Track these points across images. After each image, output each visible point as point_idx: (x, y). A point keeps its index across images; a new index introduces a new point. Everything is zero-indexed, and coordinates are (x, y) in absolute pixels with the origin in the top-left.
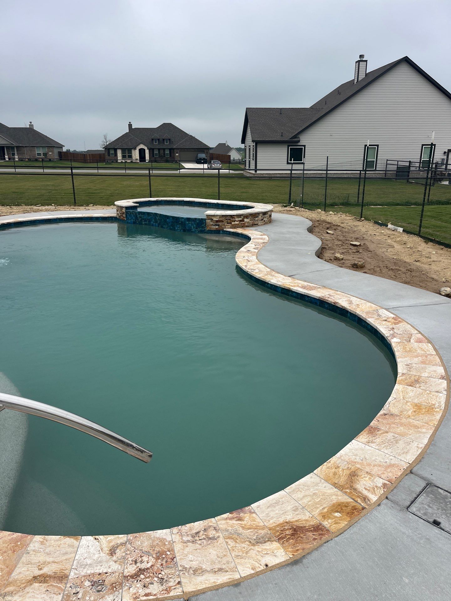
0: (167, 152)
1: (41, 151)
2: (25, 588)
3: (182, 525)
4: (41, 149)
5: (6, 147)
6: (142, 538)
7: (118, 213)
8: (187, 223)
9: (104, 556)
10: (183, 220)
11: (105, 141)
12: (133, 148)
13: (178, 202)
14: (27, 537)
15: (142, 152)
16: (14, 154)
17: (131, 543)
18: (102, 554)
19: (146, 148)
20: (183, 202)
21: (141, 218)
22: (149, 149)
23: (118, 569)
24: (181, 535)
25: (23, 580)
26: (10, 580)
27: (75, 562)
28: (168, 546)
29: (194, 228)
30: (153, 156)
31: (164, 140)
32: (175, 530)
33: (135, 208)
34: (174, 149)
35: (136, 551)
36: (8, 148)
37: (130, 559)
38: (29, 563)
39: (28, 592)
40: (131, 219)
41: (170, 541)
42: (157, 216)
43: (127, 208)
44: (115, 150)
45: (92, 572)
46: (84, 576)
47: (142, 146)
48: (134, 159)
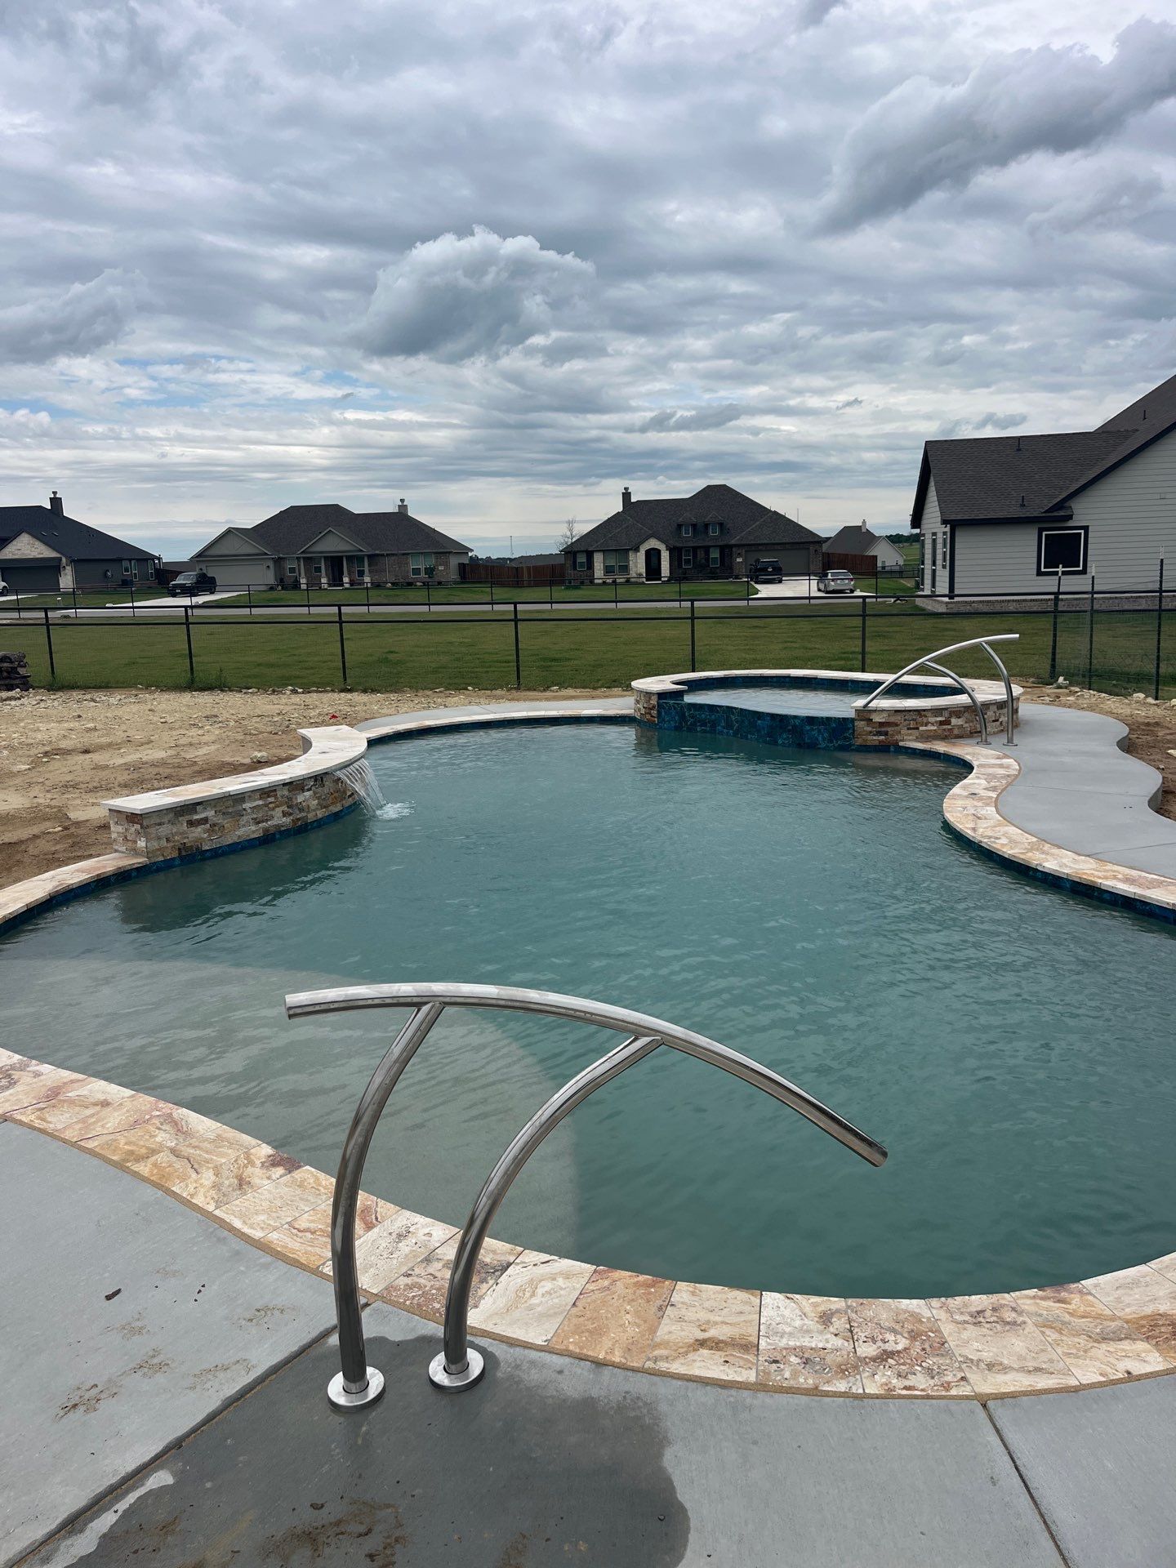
0: (714, 554)
1: (421, 564)
2: (686, 1353)
4: (421, 558)
5: (347, 557)
6: (874, 1306)
7: (640, 706)
8: (808, 728)
9: (813, 1325)
10: (797, 722)
11: (568, 533)
12: (631, 549)
15: (653, 557)
16: (361, 573)
17: (857, 1311)
18: (806, 1321)
19: (662, 547)
22: (671, 550)
23: (843, 1345)
24: (949, 1312)
25: (679, 1343)
26: (658, 1340)
27: (762, 1327)
29: (824, 739)
30: (680, 566)
33: (679, 694)
34: (730, 547)
35: (869, 1324)
36: (350, 559)
37: (863, 1335)
38: (680, 1320)
39: (694, 1361)
40: (669, 721)
42: (733, 714)
43: (660, 695)
44: (590, 555)
45: (798, 1344)
46: (786, 1349)
47: (653, 543)
48: (633, 574)
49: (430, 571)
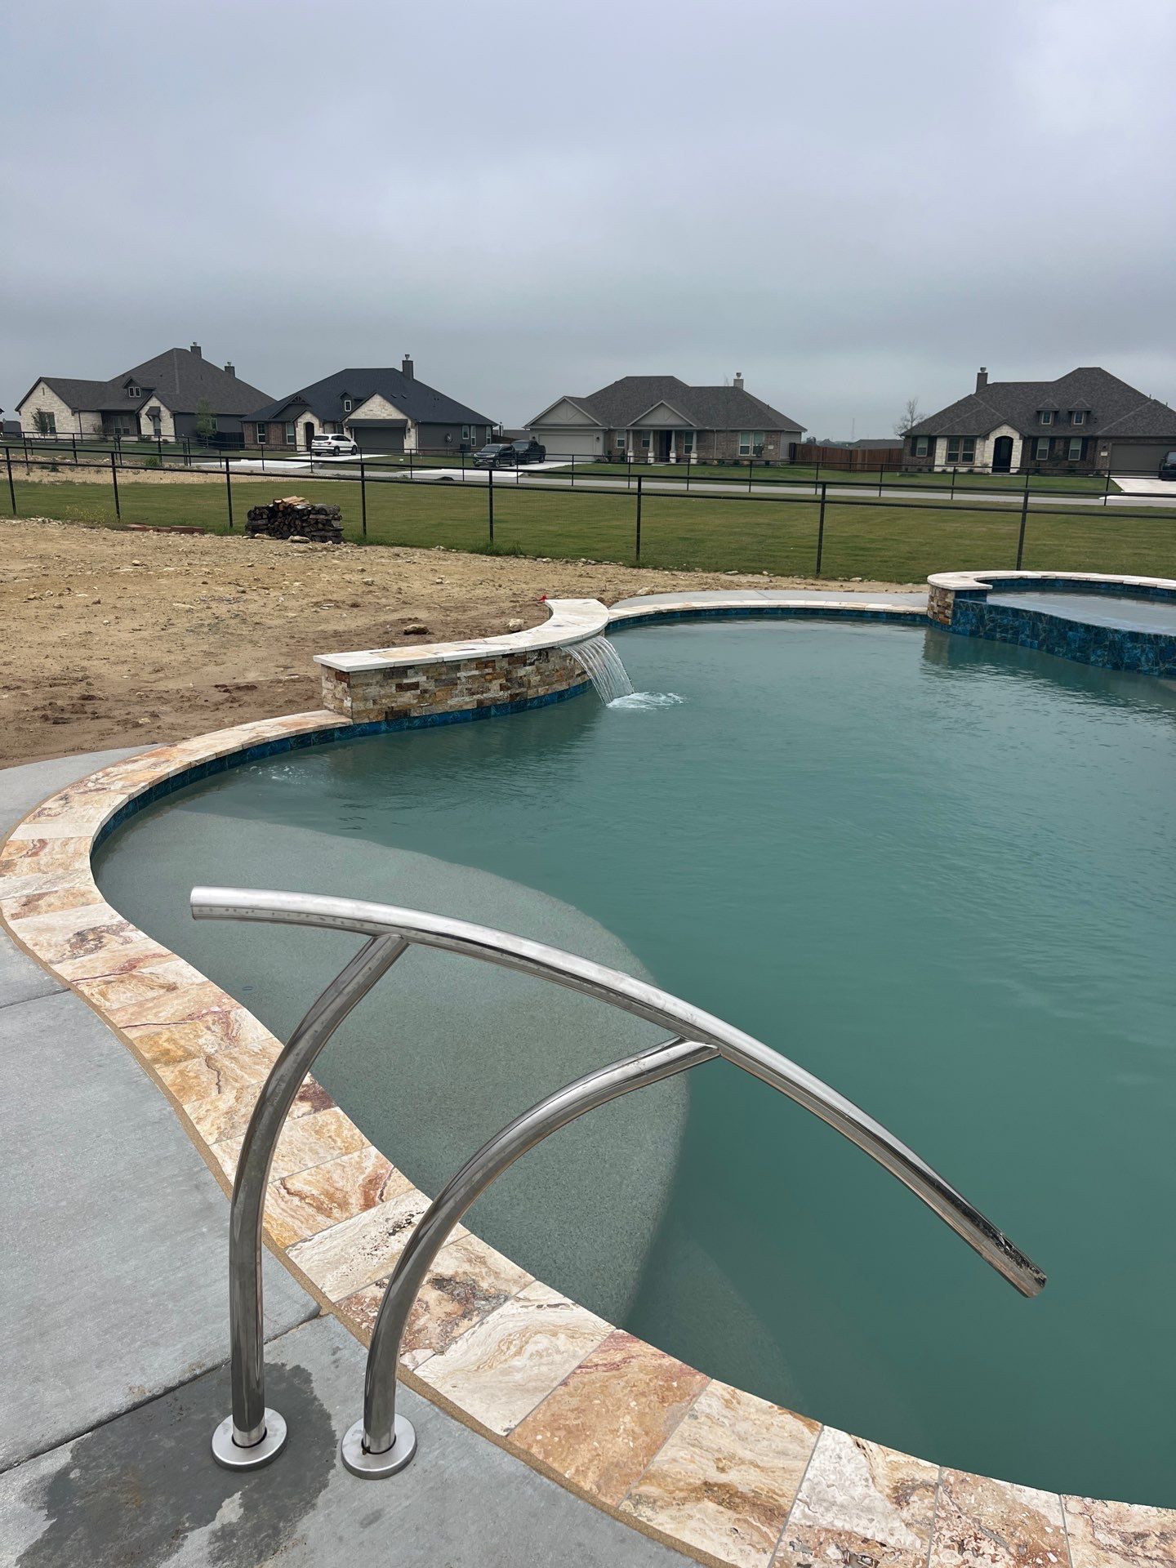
0: (1076, 446)
1: (750, 442)
2: (685, 1500)
3: (1095, 1497)
4: (752, 437)
5: (676, 431)
6: (980, 1488)
7: (934, 604)
8: (1129, 645)
9: (879, 1499)
10: (1117, 637)
11: (909, 417)
12: (979, 436)
13: (1103, 586)
14: (694, 1376)
15: (1004, 446)
16: (689, 449)
17: (951, 1492)
18: (872, 1491)
19: (1015, 436)
20: (1119, 587)
21: (993, 621)
22: (1025, 439)
23: (913, 1544)
24: (1091, 1523)
25: (680, 1480)
26: (652, 1468)
27: (804, 1484)
28: (1054, 1540)
29: (1148, 660)
30: (1033, 457)
31: (1071, 413)
32: (1074, 1503)
33: (981, 594)
34: (1096, 439)
35: (964, 1517)
36: (679, 433)
37: (948, 1534)
38: (695, 1443)
39: (690, 1517)
40: (964, 624)
41: (1057, 1528)
42: (1041, 622)
43: (960, 593)
44: (932, 440)
45: (848, 1527)
46: (827, 1531)
47: (1005, 431)
48: (978, 463)
49: (759, 450)
